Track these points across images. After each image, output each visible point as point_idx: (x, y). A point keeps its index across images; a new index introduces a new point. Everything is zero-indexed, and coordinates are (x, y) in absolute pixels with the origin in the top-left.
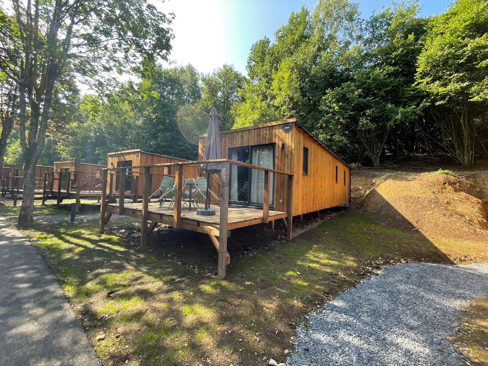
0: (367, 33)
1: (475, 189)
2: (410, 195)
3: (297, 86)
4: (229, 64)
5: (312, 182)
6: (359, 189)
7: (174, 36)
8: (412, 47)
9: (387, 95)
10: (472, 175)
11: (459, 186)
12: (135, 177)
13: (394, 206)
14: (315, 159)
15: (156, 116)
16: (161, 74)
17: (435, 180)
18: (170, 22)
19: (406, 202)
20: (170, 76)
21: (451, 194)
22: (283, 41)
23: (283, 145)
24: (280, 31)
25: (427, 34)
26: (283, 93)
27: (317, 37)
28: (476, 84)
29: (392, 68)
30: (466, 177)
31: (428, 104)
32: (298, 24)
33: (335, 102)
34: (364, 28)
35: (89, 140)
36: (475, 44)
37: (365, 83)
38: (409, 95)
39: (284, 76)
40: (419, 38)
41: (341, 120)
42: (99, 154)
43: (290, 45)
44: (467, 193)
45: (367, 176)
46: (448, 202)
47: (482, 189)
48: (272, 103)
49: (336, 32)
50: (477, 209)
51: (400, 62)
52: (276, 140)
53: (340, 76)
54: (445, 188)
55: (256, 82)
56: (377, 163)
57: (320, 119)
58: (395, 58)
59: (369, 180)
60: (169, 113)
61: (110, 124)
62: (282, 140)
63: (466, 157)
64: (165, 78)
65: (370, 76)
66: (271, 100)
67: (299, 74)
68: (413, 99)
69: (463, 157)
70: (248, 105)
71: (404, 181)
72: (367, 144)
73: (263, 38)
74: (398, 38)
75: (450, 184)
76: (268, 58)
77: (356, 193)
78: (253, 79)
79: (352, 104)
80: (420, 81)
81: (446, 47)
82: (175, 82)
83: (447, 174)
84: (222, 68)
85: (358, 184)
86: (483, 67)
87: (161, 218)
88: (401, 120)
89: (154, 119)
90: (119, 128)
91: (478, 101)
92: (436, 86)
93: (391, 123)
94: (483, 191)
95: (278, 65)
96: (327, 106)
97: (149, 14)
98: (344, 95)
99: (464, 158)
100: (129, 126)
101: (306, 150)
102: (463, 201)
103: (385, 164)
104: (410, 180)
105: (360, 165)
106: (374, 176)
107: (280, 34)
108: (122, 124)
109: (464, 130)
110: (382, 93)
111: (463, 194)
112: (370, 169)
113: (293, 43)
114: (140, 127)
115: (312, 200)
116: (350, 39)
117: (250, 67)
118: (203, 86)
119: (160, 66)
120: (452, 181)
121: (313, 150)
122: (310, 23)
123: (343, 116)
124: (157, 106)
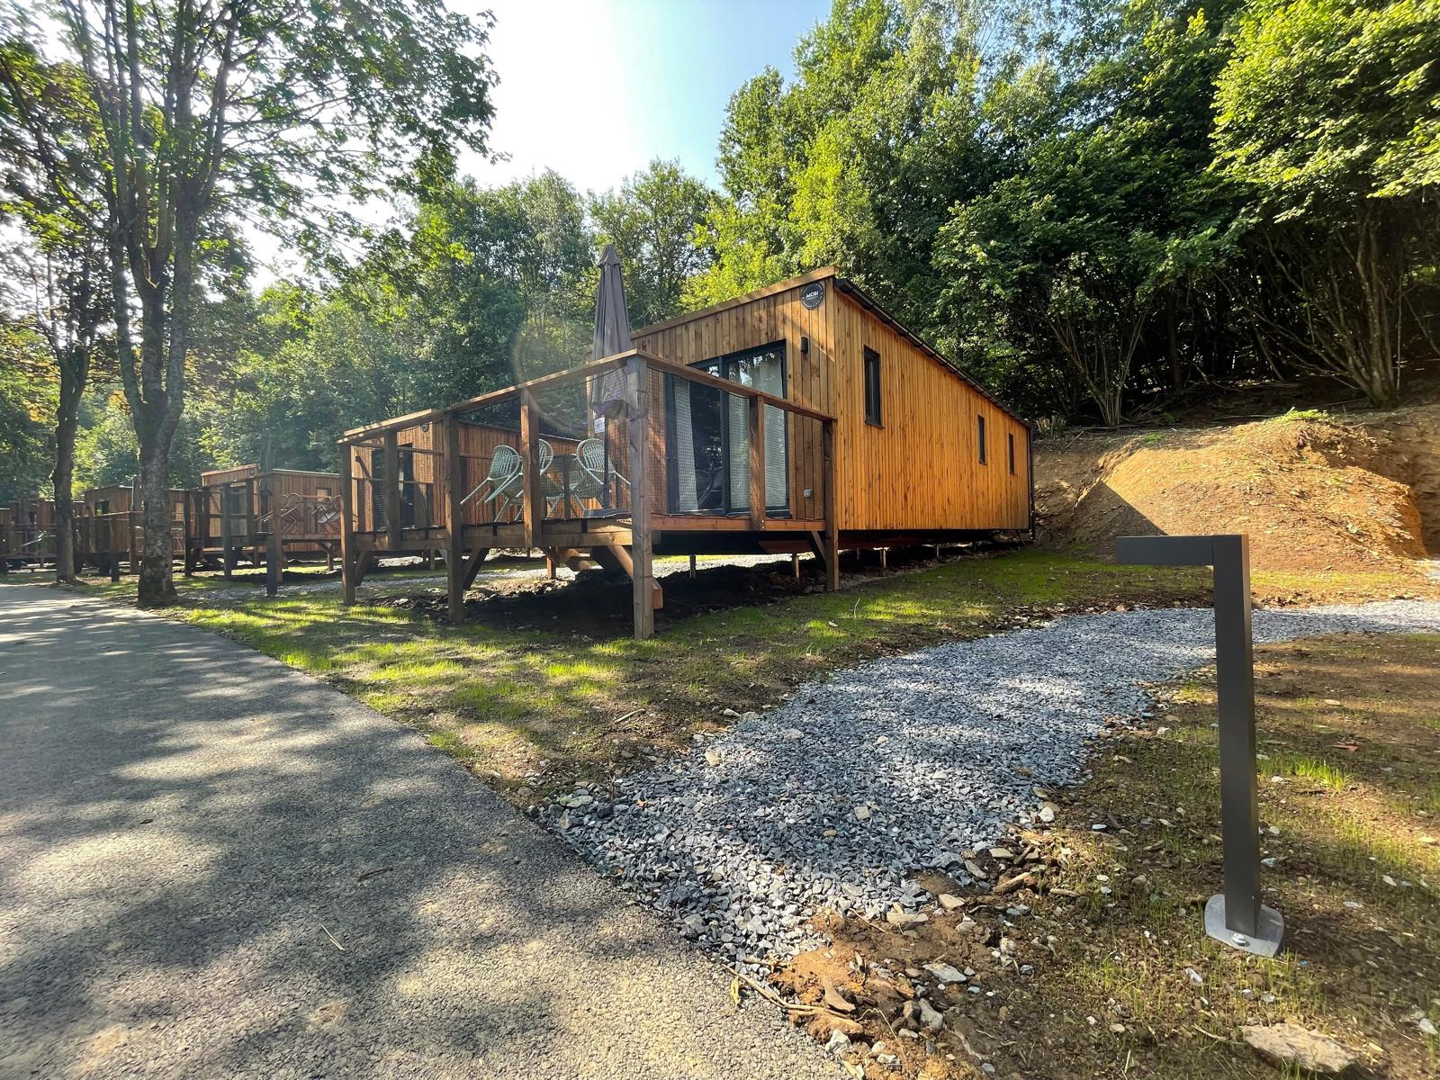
0: (1069, 26)
1: (1395, 459)
2: (1194, 481)
3: (864, 200)
4: (666, 158)
5: (898, 449)
6: (1060, 489)
7: (498, 79)
8: (1202, 54)
9: (1131, 207)
10: (1389, 419)
11: (1344, 452)
12: (423, 488)
13: (1144, 514)
14: (903, 387)
15: (469, 328)
16: (473, 207)
17: (1274, 439)
18: (483, 37)
19: (1181, 500)
20: (501, 210)
21: (1316, 473)
22: (819, 74)
23: (805, 342)
24: (809, 45)
25: (1246, 10)
26: (825, 227)
27: (918, 52)
28: (1390, 145)
29: (1143, 123)
30: (1371, 426)
31: (1254, 221)
32: (862, 19)
33: (975, 240)
34: (1057, 13)
35: (288, 413)
36: (1382, 24)
37: (1063, 174)
38: (1198, 198)
39: (825, 175)
40: (1221, 26)
41: (998, 290)
42: (317, 451)
43: (841, 85)
44: (1369, 469)
45: (1083, 452)
46: (1302, 492)
47: (1416, 456)
48: (795, 259)
49: (975, 29)
50: (1389, 507)
51: (1166, 101)
52: (787, 333)
53: (990, 163)
54: (1301, 458)
55: (748, 205)
56: (1113, 412)
57: (937, 295)
58: (1152, 91)
59: (1088, 461)
60: (504, 317)
61: (343, 364)
62: (801, 330)
63: (1375, 374)
64: (487, 216)
65: (1075, 154)
66: (794, 249)
67: (870, 167)
68: (1210, 210)
69: (1369, 372)
70: (727, 272)
71: (1182, 450)
72: (1082, 358)
73: (761, 73)
74: (1157, 31)
75: (1315, 447)
76: (778, 130)
77: (1051, 501)
78: (738, 195)
79: (1027, 239)
80: (1229, 154)
81: (1297, 45)
82: (515, 227)
83: (1312, 420)
84: (648, 172)
85: (1057, 474)
86: (1409, 92)
87: (495, 534)
88: (1173, 276)
89: (465, 336)
90: (367, 373)
91: (1396, 197)
92: (1275, 164)
93: (1147, 287)
94: (1422, 461)
95: (807, 147)
96: (956, 254)
97: (426, 22)
98: (1002, 217)
99: (1372, 377)
100: (398, 364)
101: (871, 358)
102: (1350, 488)
103: (1140, 416)
104: (1199, 447)
105: (1063, 422)
106: (1103, 449)
107: (809, 54)
108: (374, 358)
109: (1368, 291)
110: (1116, 199)
111: (1354, 472)
112: (1094, 431)
113: (849, 77)
114: (426, 364)
115: (900, 497)
116: (1019, 47)
117: (728, 160)
118: (596, 229)
119: (470, 184)
120: (1324, 438)
121: (895, 360)
122: (898, 12)
123: (1003, 278)
124: (469, 299)
